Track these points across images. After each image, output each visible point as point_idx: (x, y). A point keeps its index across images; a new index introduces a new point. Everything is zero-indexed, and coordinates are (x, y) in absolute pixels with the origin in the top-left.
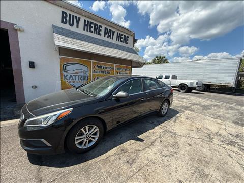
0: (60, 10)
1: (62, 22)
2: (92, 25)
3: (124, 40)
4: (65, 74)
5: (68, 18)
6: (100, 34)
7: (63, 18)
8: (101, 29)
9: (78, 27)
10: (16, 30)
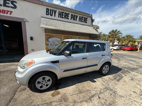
0: (45, 8)
1: (47, 14)
3: (84, 20)
4: (48, 43)
5: (49, 12)
6: (68, 19)
7: (47, 12)
8: (69, 15)
9: (55, 16)
10: (25, 22)
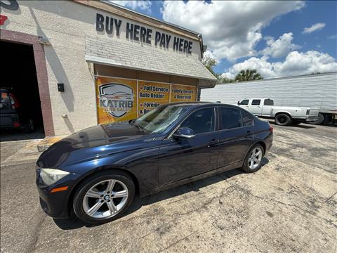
0: (94, 12)
1: (98, 29)
2: (138, 30)
3: (185, 47)
4: (102, 99)
5: (104, 24)
6: (149, 42)
7: (98, 22)
8: (150, 34)
9: (118, 34)
10: (42, 44)
